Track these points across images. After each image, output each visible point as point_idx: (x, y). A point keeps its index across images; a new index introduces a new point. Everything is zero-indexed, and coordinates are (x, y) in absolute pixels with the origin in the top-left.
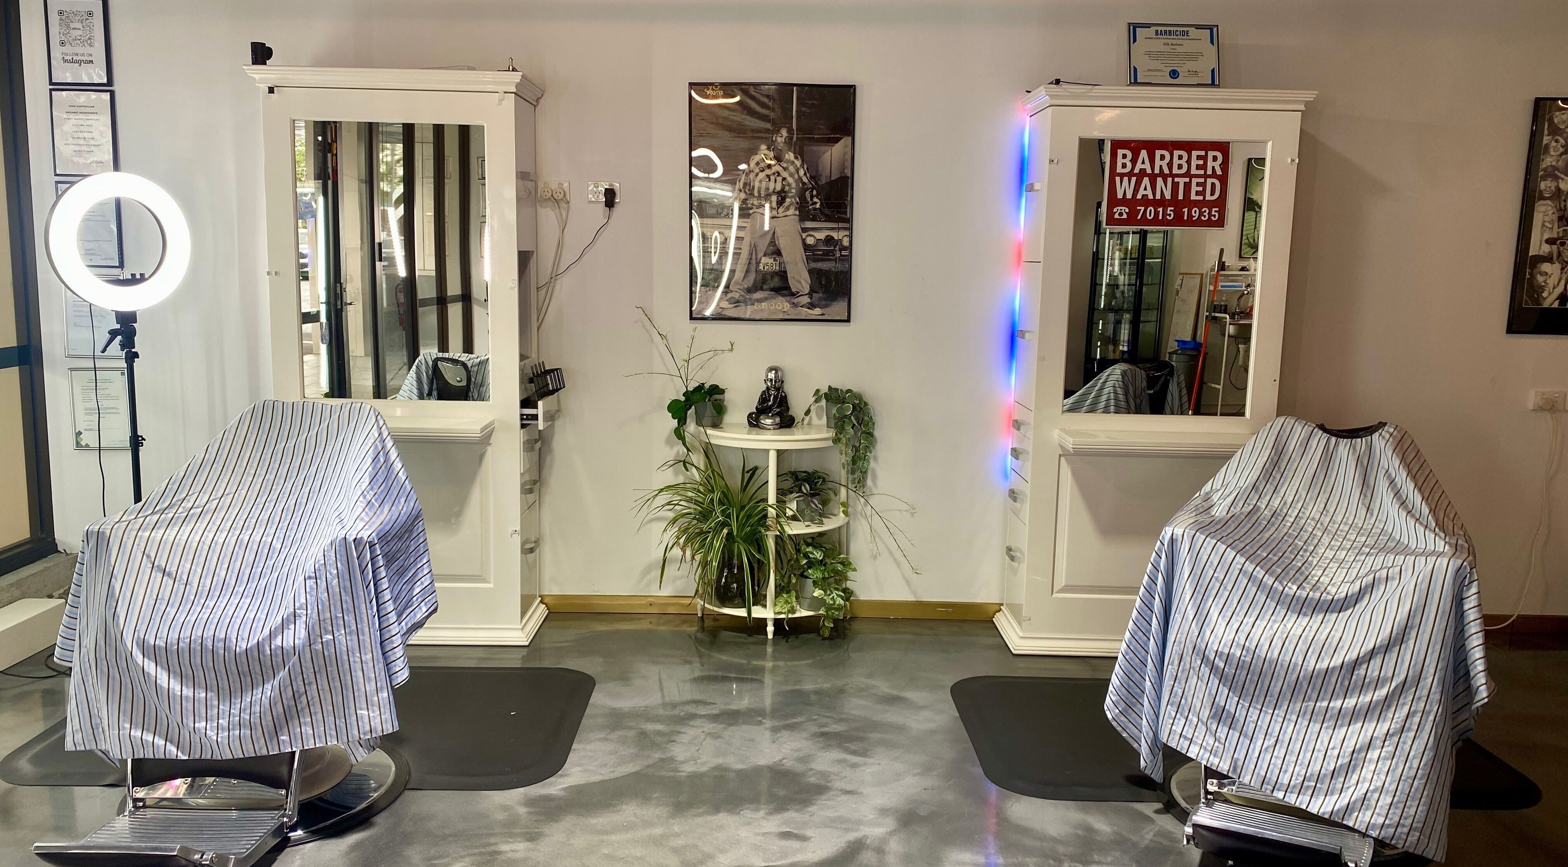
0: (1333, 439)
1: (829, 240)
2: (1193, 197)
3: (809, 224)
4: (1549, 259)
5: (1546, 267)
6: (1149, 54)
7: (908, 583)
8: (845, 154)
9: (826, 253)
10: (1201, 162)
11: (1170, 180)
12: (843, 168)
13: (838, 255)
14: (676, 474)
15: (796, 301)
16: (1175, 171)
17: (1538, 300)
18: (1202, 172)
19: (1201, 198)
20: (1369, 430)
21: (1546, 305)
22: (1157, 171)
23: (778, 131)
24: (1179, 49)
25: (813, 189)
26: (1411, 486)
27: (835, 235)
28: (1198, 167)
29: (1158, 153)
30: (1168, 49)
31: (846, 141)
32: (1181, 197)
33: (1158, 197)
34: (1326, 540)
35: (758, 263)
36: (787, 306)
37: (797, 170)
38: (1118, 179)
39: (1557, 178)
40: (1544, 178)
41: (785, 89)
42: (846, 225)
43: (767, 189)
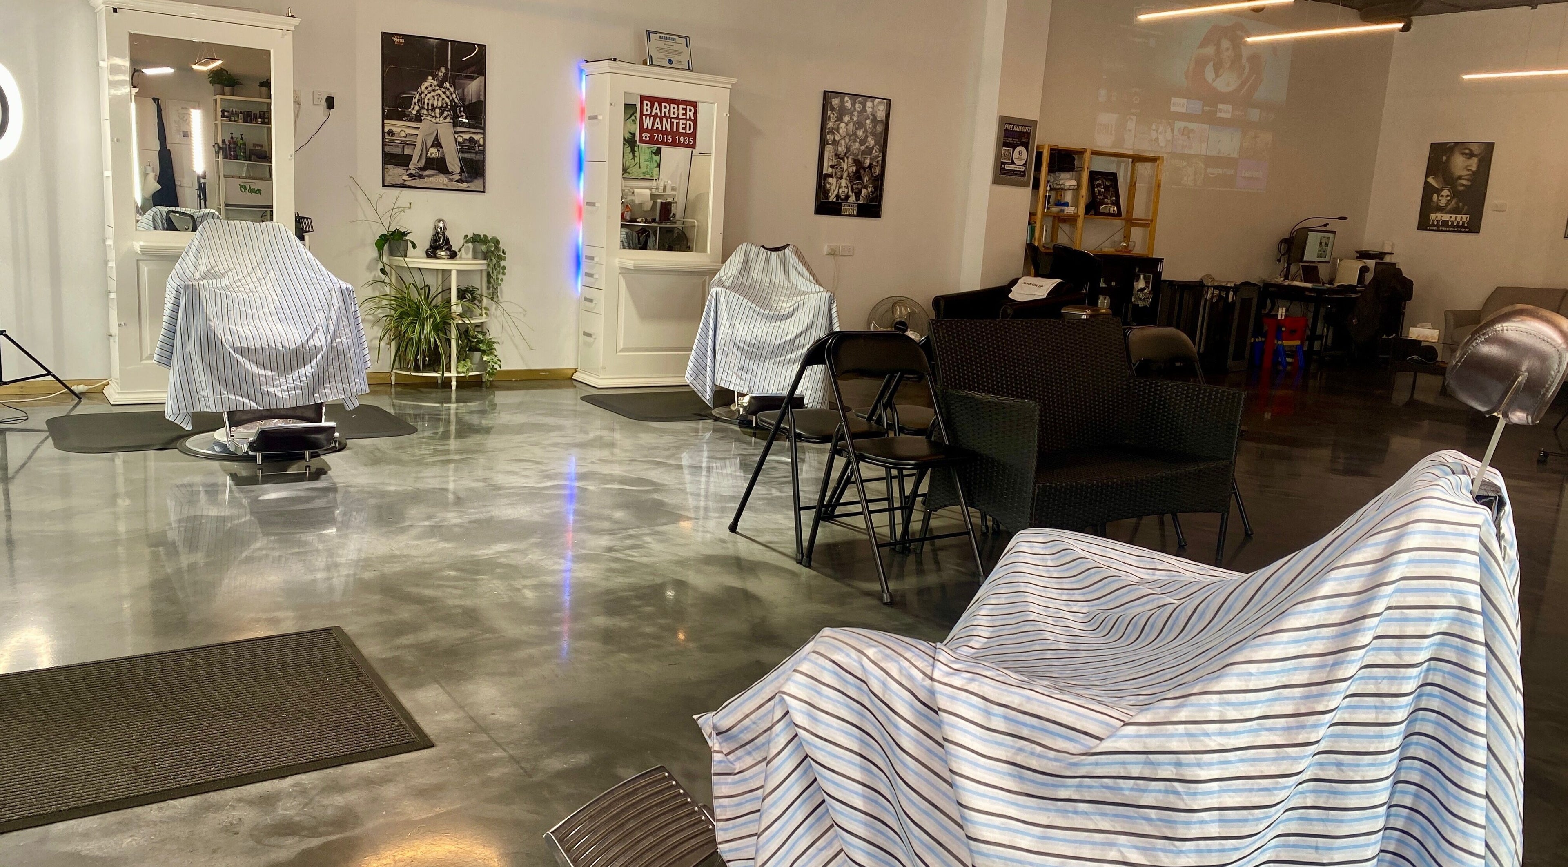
0: (769, 252)
1: (471, 140)
2: (681, 131)
3: (459, 129)
4: (831, 176)
5: (830, 180)
6: (657, 48)
7: (522, 357)
8: (480, 86)
9: (470, 148)
10: (684, 112)
11: (669, 120)
12: (479, 95)
13: (477, 150)
14: (374, 290)
15: (451, 177)
16: (672, 115)
17: (827, 197)
18: (684, 117)
19: (684, 131)
20: (783, 248)
21: (830, 200)
22: (663, 115)
23: (439, 69)
24: (672, 48)
25: (461, 107)
26: (804, 269)
27: (475, 137)
28: (683, 114)
29: (663, 105)
30: (666, 47)
31: (481, 78)
32: (675, 130)
33: (664, 129)
34: (774, 294)
35: (427, 152)
36: (446, 180)
37: (452, 94)
38: (644, 117)
39: (834, 134)
40: (828, 133)
41: (444, 42)
42: (482, 131)
43: (433, 105)
